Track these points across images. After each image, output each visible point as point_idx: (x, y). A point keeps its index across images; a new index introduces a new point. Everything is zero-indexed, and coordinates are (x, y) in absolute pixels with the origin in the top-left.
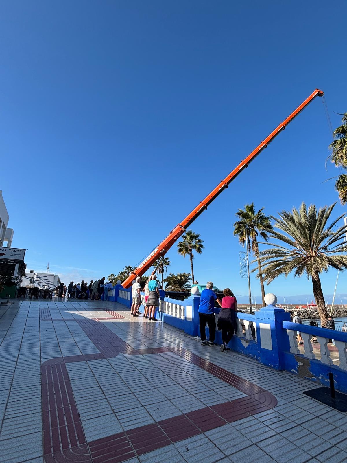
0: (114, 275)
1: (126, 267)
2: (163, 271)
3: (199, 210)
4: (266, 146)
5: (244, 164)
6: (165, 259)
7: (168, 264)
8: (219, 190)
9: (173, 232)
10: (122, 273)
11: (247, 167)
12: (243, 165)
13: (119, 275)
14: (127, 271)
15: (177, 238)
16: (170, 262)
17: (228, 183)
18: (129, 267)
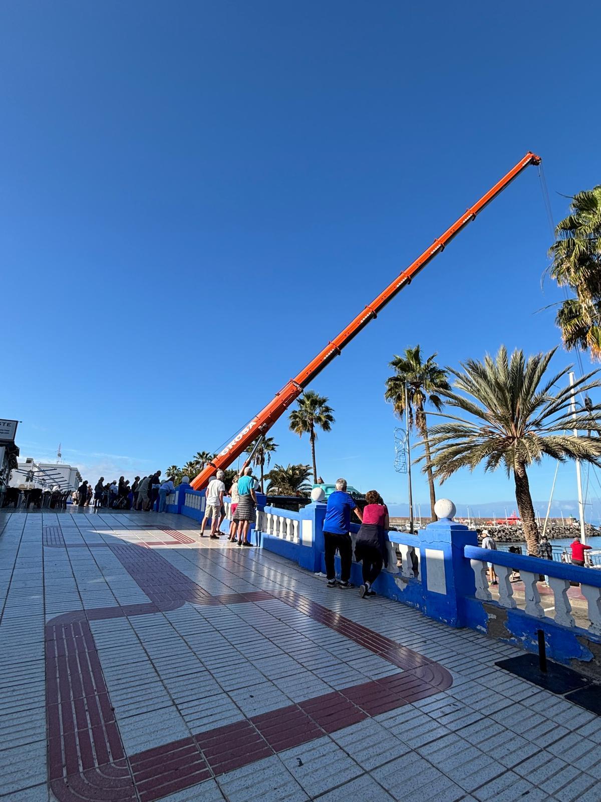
0: (177, 468)
1: (199, 454)
2: (263, 460)
3: (327, 356)
4: (442, 248)
5: (406, 278)
6: (267, 440)
8: (362, 321)
9: (282, 393)
10: (191, 464)
11: (409, 284)
12: (404, 280)
13: (186, 468)
14: (199, 460)
15: (288, 405)
16: (275, 445)
17: (378, 310)
18: (204, 453)
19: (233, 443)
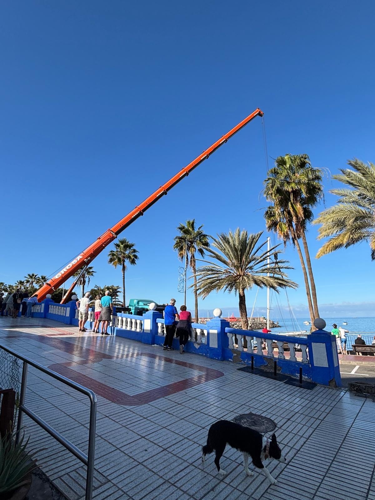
0: (4, 285)
1: (29, 275)
2: (84, 282)
3: (134, 216)
5: (185, 172)
6: (88, 268)
7: (92, 275)
8: (158, 196)
9: (102, 238)
10: (21, 283)
11: (187, 176)
12: (184, 173)
13: (16, 285)
14: (29, 280)
15: (106, 245)
16: (94, 272)
17: (168, 190)
18: (33, 275)
19: (65, 270)
